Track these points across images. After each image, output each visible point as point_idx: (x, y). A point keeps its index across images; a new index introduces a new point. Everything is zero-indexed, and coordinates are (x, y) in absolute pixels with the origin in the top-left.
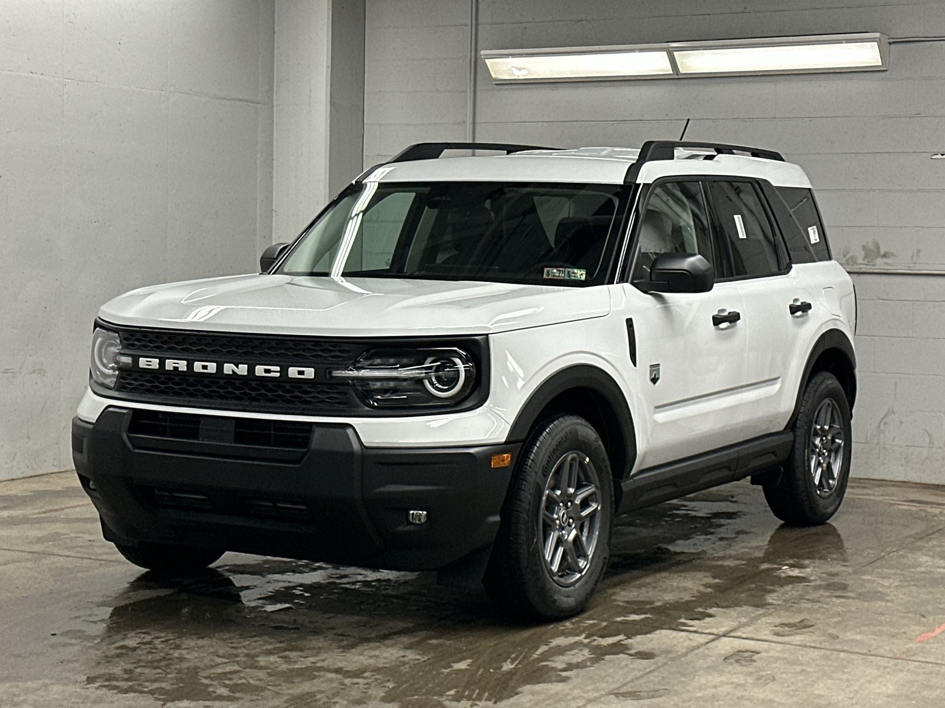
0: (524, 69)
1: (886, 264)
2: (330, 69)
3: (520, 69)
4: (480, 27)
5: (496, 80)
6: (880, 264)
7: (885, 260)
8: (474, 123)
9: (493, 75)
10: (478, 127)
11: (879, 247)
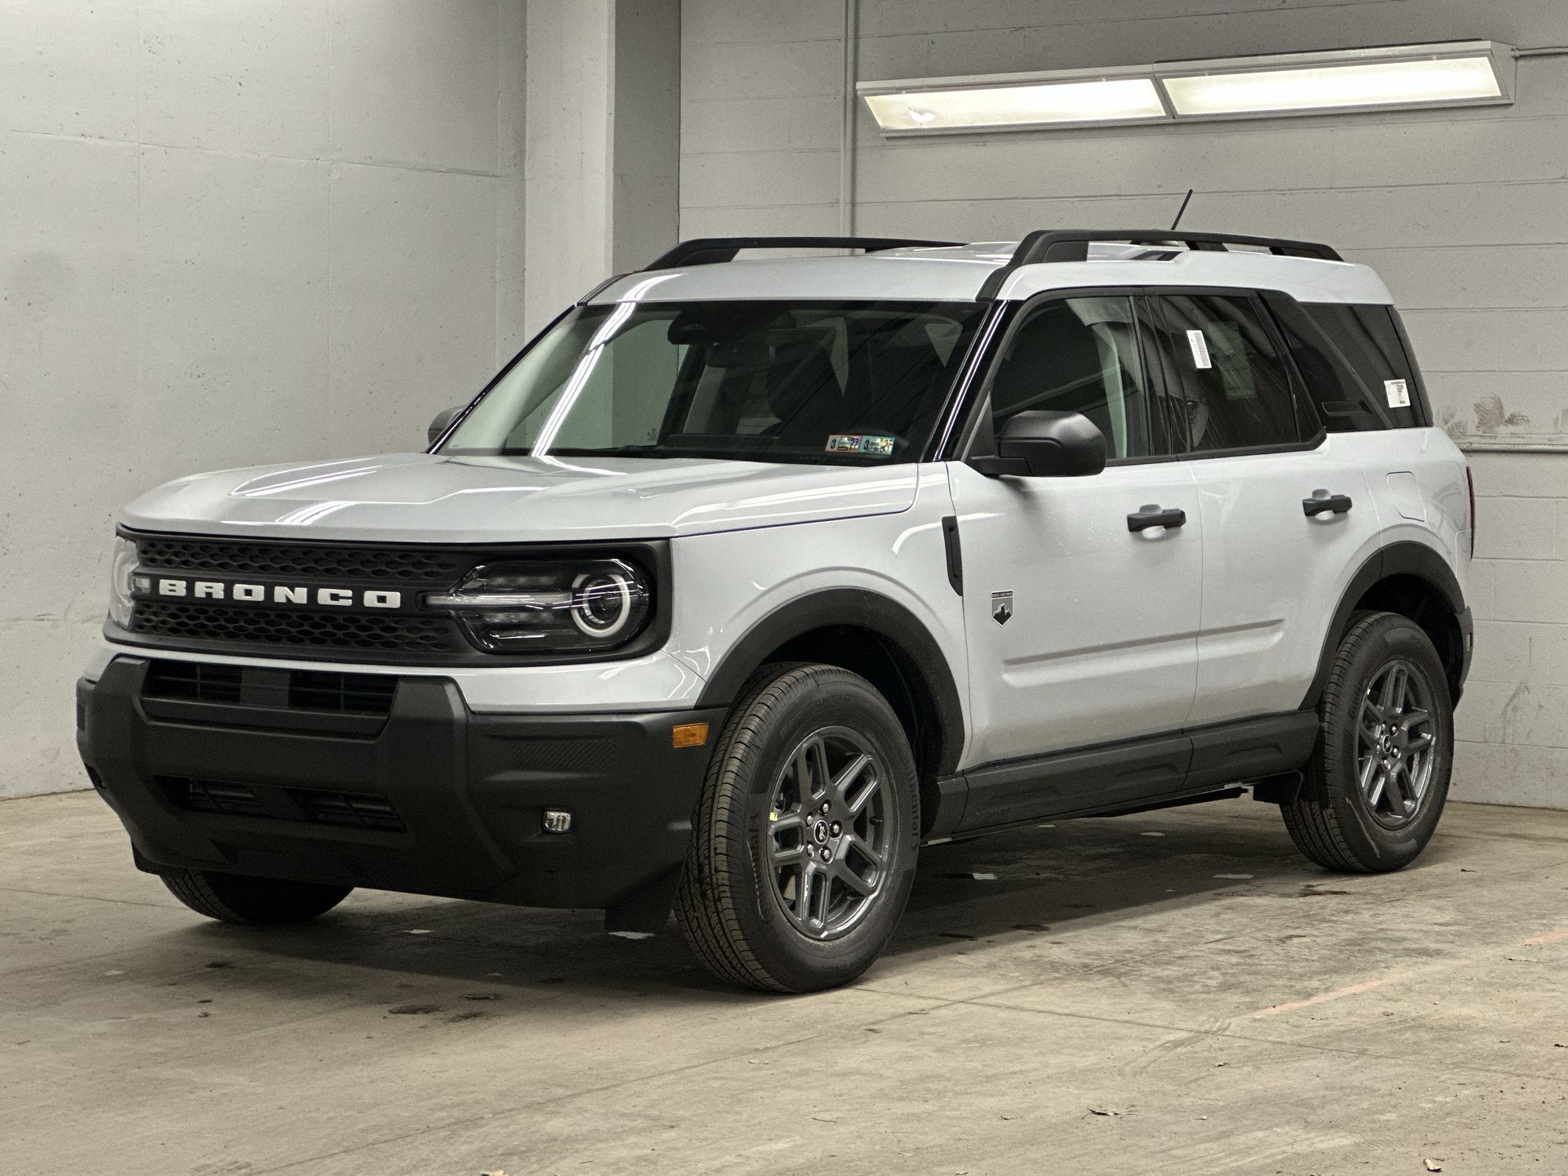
0: (928, 111)
1: (1514, 435)
2: (613, 116)
3: (921, 113)
4: (861, 41)
5: (885, 131)
6: (1504, 436)
7: (1511, 428)
8: (853, 204)
9: (881, 123)
10: (860, 211)
11: (1501, 407)
